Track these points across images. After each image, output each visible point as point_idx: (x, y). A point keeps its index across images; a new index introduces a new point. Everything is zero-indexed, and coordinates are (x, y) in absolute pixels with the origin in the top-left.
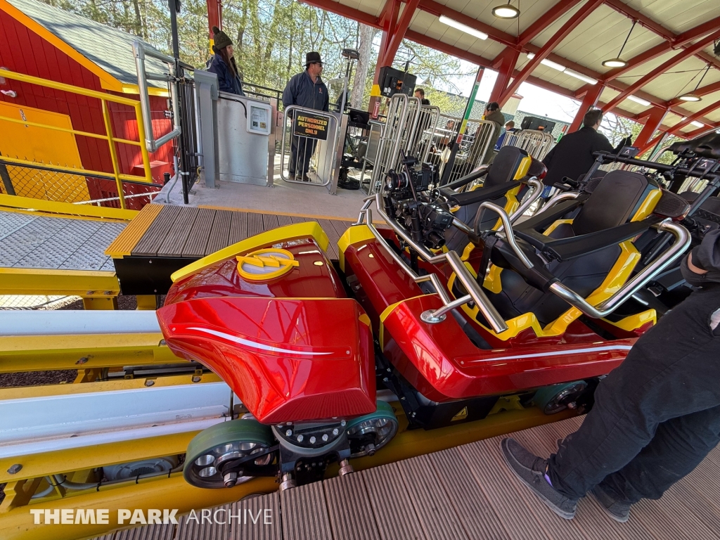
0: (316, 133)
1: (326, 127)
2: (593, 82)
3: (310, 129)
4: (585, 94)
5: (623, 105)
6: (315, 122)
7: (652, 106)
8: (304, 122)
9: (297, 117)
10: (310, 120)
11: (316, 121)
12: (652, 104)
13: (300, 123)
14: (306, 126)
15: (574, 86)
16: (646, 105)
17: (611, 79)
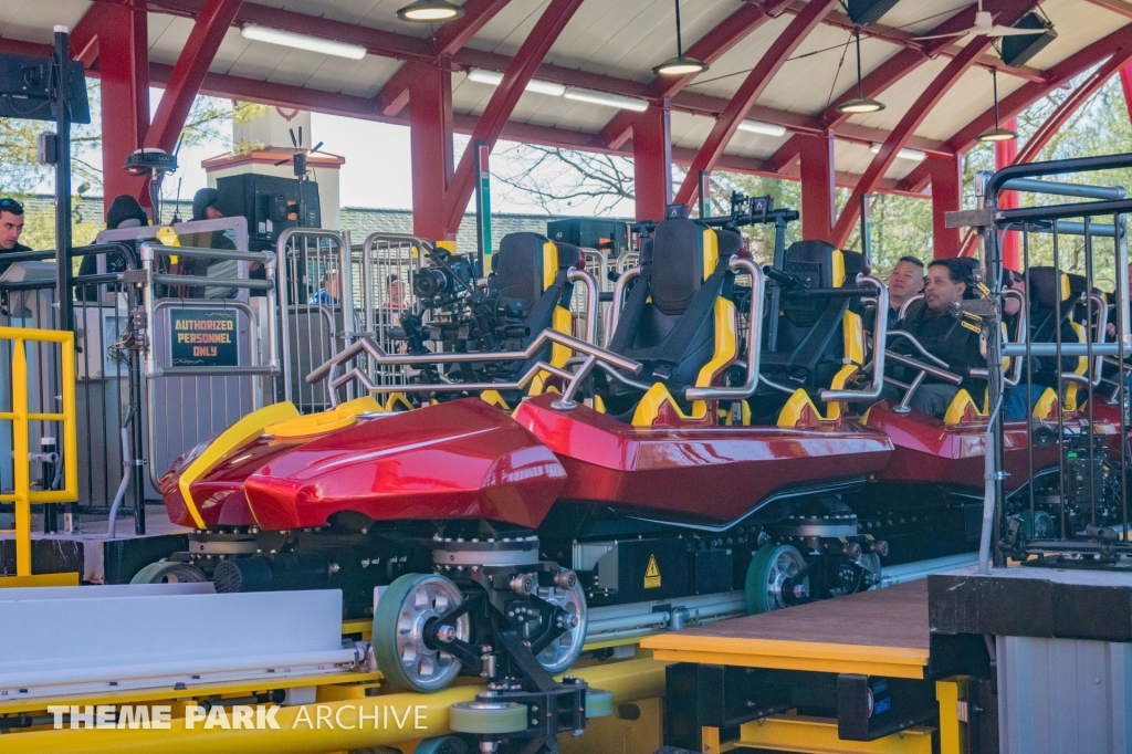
0: (214, 352)
1: (232, 334)
2: (640, 107)
3: (202, 345)
4: (629, 134)
5: (734, 143)
6: (210, 327)
7: (791, 134)
8: (188, 331)
9: (173, 324)
10: (199, 325)
11: (210, 325)
12: (789, 129)
13: (181, 337)
14: (193, 340)
15: (596, 121)
16: (778, 133)
17: (673, 92)
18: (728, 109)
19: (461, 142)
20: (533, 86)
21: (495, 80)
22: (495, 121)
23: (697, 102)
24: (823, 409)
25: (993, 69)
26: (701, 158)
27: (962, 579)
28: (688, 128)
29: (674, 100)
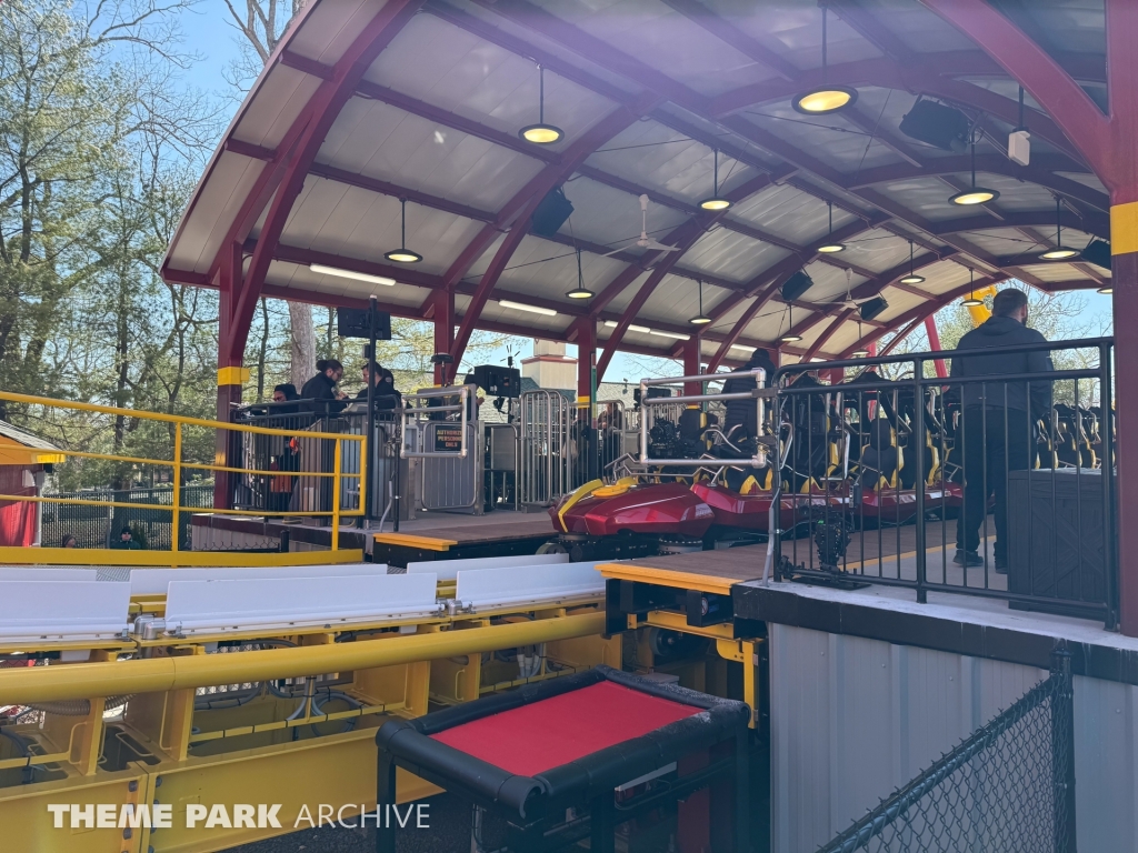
0: (456, 445)
2: (687, 338)
3: (450, 442)
4: (682, 350)
5: (729, 354)
8: (444, 435)
9: (436, 432)
10: (449, 432)
13: (440, 438)
14: (445, 439)
15: (666, 344)
17: (702, 331)
18: (727, 338)
19: (599, 352)
20: (631, 328)
21: (614, 325)
22: (617, 342)
23: (713, 336)
24: (820, 484)
25: (859, 322)
26: (715, 361)
27: (750, 588)
28: (709, 347)
29: (703, 335)
